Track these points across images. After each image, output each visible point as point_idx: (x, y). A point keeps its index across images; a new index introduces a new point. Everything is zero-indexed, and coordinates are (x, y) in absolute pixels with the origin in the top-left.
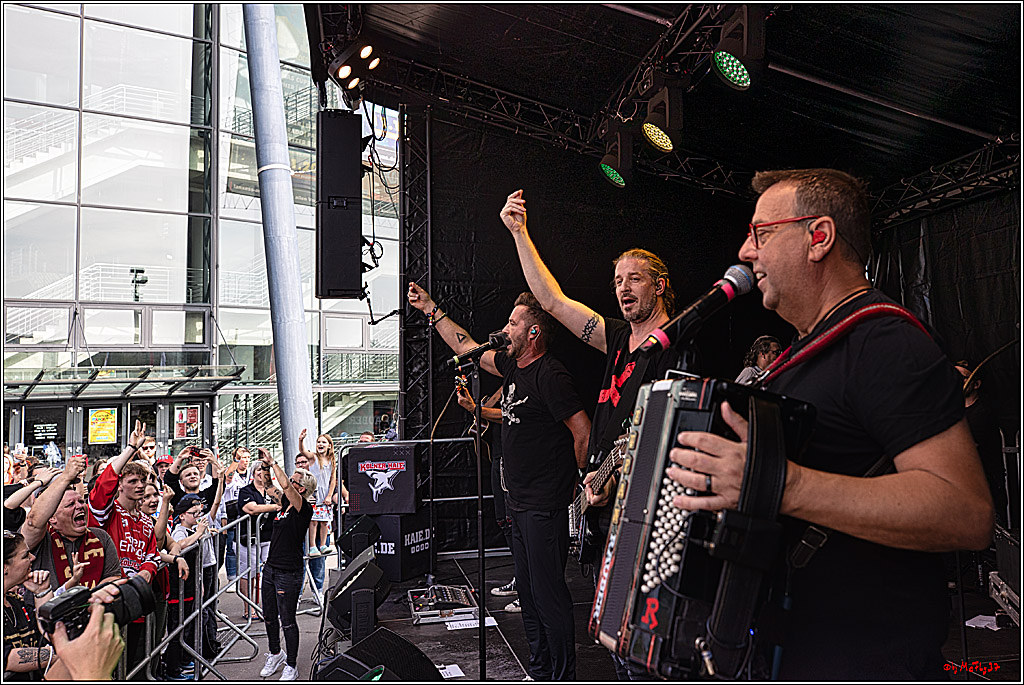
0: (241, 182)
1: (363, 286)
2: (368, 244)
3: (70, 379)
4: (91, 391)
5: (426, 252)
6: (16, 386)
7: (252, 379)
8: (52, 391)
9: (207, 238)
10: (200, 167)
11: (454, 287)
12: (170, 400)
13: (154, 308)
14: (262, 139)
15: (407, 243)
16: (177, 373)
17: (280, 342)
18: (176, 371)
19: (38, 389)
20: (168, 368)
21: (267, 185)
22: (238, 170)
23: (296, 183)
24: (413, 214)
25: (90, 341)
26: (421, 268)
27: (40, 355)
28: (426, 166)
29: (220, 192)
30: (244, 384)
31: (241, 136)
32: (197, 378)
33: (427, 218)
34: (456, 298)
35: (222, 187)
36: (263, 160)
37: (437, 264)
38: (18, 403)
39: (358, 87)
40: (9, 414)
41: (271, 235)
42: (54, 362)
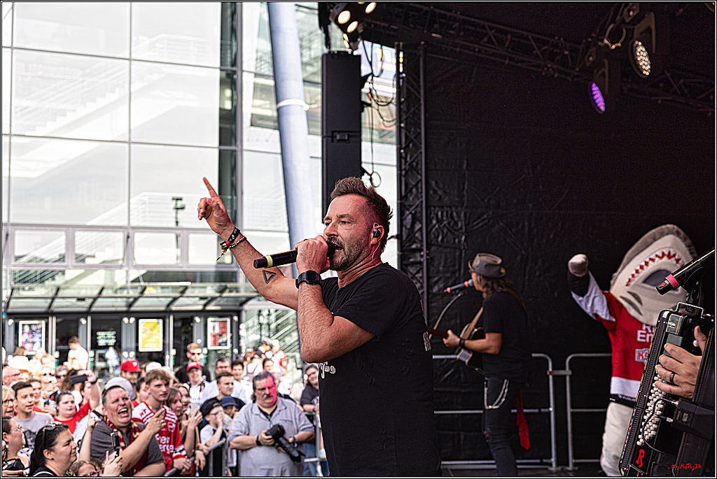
0: (262, 118)
2: (368, 174)
3: (125, 293)
4: (141, 305)
5: (421, 180)
6: (82, 299)
8: (111, 304)
9: (234, 169)
10: (228, 106)
11: (447, 213)
12: (205, 313)
13: (189, 232)
14: (280, 77)
15: (403, 173)
16: (210, 290)
18: (209, 288)
19: (100, 302)
20: (202, 285)
21: (284, 119)
22: (260, 107)
24: (409, 145)
25: (138, 261)
26: (416, 196)
27: (102, 272)
28: (419, 100)
29: (245, 126)
31: (262, 76)
32: (226, 294)
33: (421, 148)
34: (449, 223)
35: (246, 122)
36: (281, 96)
37: (431, 192)
38: (85, 314)
39: (356, 30)
40: (78, 323)
41: (288, 165)
42: (112, 278)
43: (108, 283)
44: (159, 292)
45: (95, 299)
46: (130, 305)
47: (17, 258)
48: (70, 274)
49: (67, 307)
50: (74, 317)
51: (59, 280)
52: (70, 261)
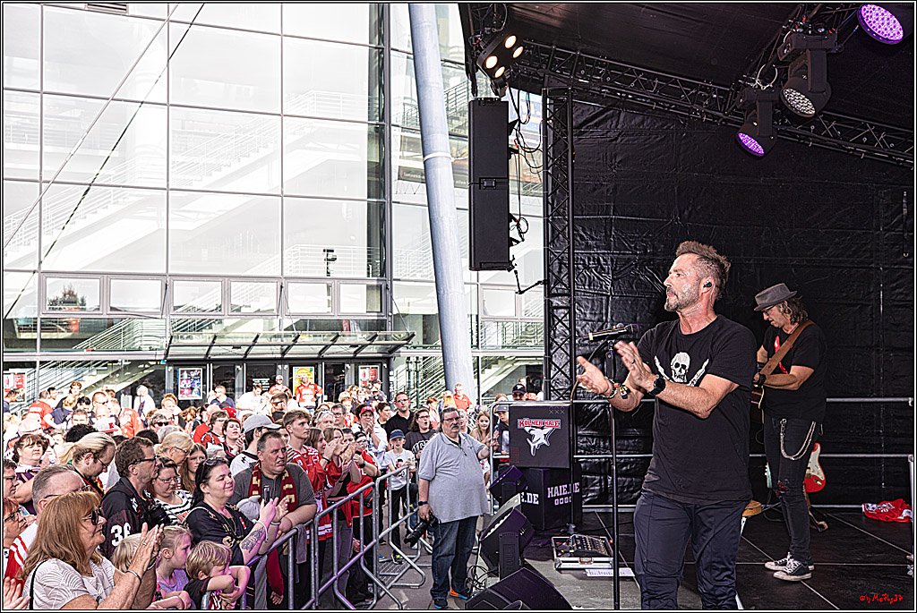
0: (409, 171)
1: (511, 259)
2: (515, 220)
3: (279, 341)
4: (295, 352)
5: (568, 226)
6: (238, 347)
7: (421, 344)
8: (266, 351)
9: (382, 221)
10: (376, 159)
11: (594, 259)
12: (358, 361)
13: (341, 281)
14: (426, 130)
15: (550, 219)
16: (361, 337)
17: (444, 312)
18: (359, 336)
19: (254, 349)
21: (431, 171)
22: (408, 158)
23: (456, 169)
24: (555, 191)
25: (292, 310)
27: (256, 321)
28: (567, 146)
29: (393, 180)
30: (415, 348)
31: (409, 130)
32: (376, 342)
33: (568, 194)
34: (596, 269)
35: (395, 175)
36: (427, 149)
38: (240, 361)
40: (234, 370)
41: (435, 216)
44: (311, 340)
46: (283, 354)
48: (227, 322)
49: (223, 354)
50: (231, 364)
51: (216, 329)
52: (226, 310)
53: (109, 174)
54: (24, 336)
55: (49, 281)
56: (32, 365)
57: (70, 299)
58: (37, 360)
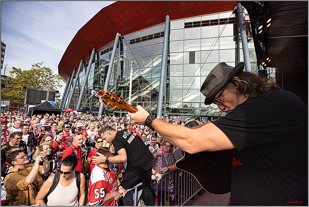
28: (282, 77)
38: (212, 117)
39: (266, 65)
40: (211, 118)
42: (216, 111)
43: (215, 112)
44: (224, 114)
45: (214, 114)
46: (220, 115)
47: (202, 107)
48: (210, 110)
49: (209, 115)
51: (208, 111)
52: (210, 108)
53: (192, 87)
54: (180, 111)
55: (184, 103)
56: (181, 115)
57: (186, 106)
58: (182, 115)
